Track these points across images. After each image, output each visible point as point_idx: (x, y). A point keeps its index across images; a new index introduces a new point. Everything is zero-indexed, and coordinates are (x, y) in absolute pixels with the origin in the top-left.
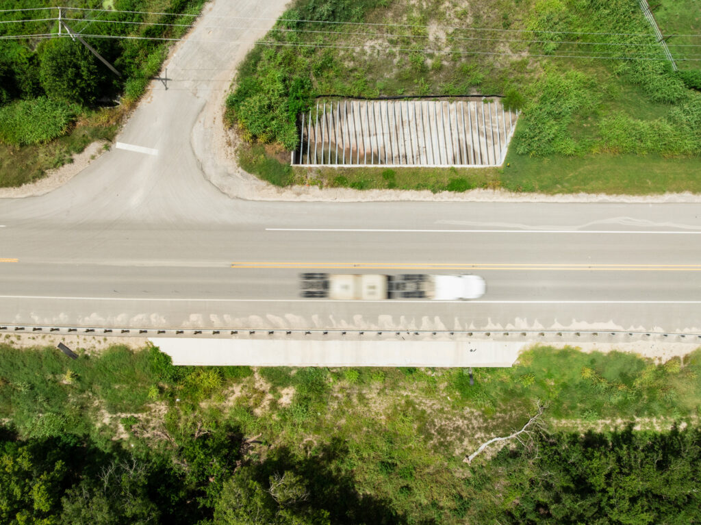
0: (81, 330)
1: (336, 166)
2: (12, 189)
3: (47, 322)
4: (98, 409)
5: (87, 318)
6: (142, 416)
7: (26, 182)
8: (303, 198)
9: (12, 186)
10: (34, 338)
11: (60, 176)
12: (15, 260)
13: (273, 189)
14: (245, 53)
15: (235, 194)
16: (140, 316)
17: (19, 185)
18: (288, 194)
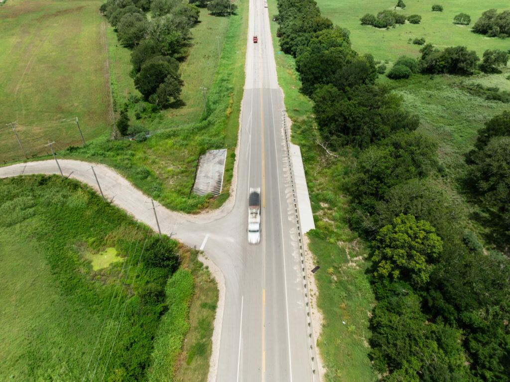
0: (302, 258)
1: (222, 183)
2: (220, 294)
3: (300, 274)
4: (348, 268)
5: (295, 258)
6: (347, 250)
7: (217, 287)
8: (235, 190)
9: (218, 294)
10: (311, 283)
11: (215, 272)
12: (264, 291)
13: (230, 198)
14: (166, 209)
15: (232, 208)
16: (292, 237)
17: (218, 291)
18: (233, 194)
